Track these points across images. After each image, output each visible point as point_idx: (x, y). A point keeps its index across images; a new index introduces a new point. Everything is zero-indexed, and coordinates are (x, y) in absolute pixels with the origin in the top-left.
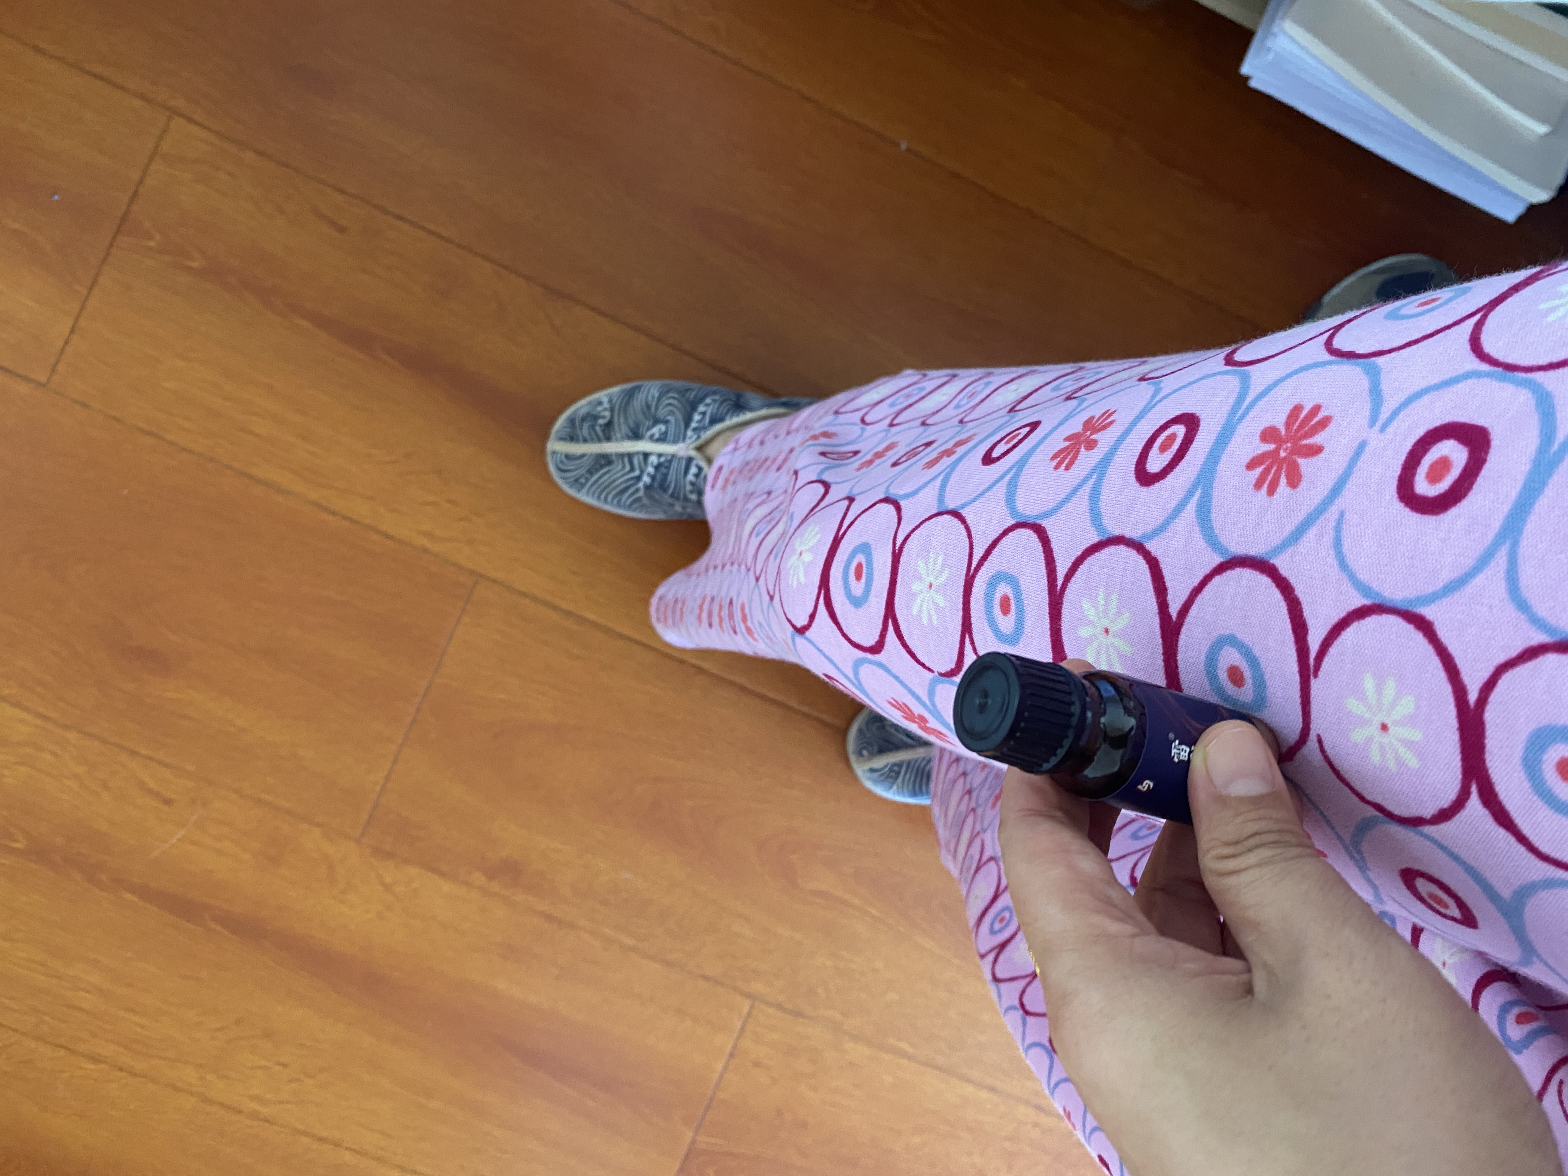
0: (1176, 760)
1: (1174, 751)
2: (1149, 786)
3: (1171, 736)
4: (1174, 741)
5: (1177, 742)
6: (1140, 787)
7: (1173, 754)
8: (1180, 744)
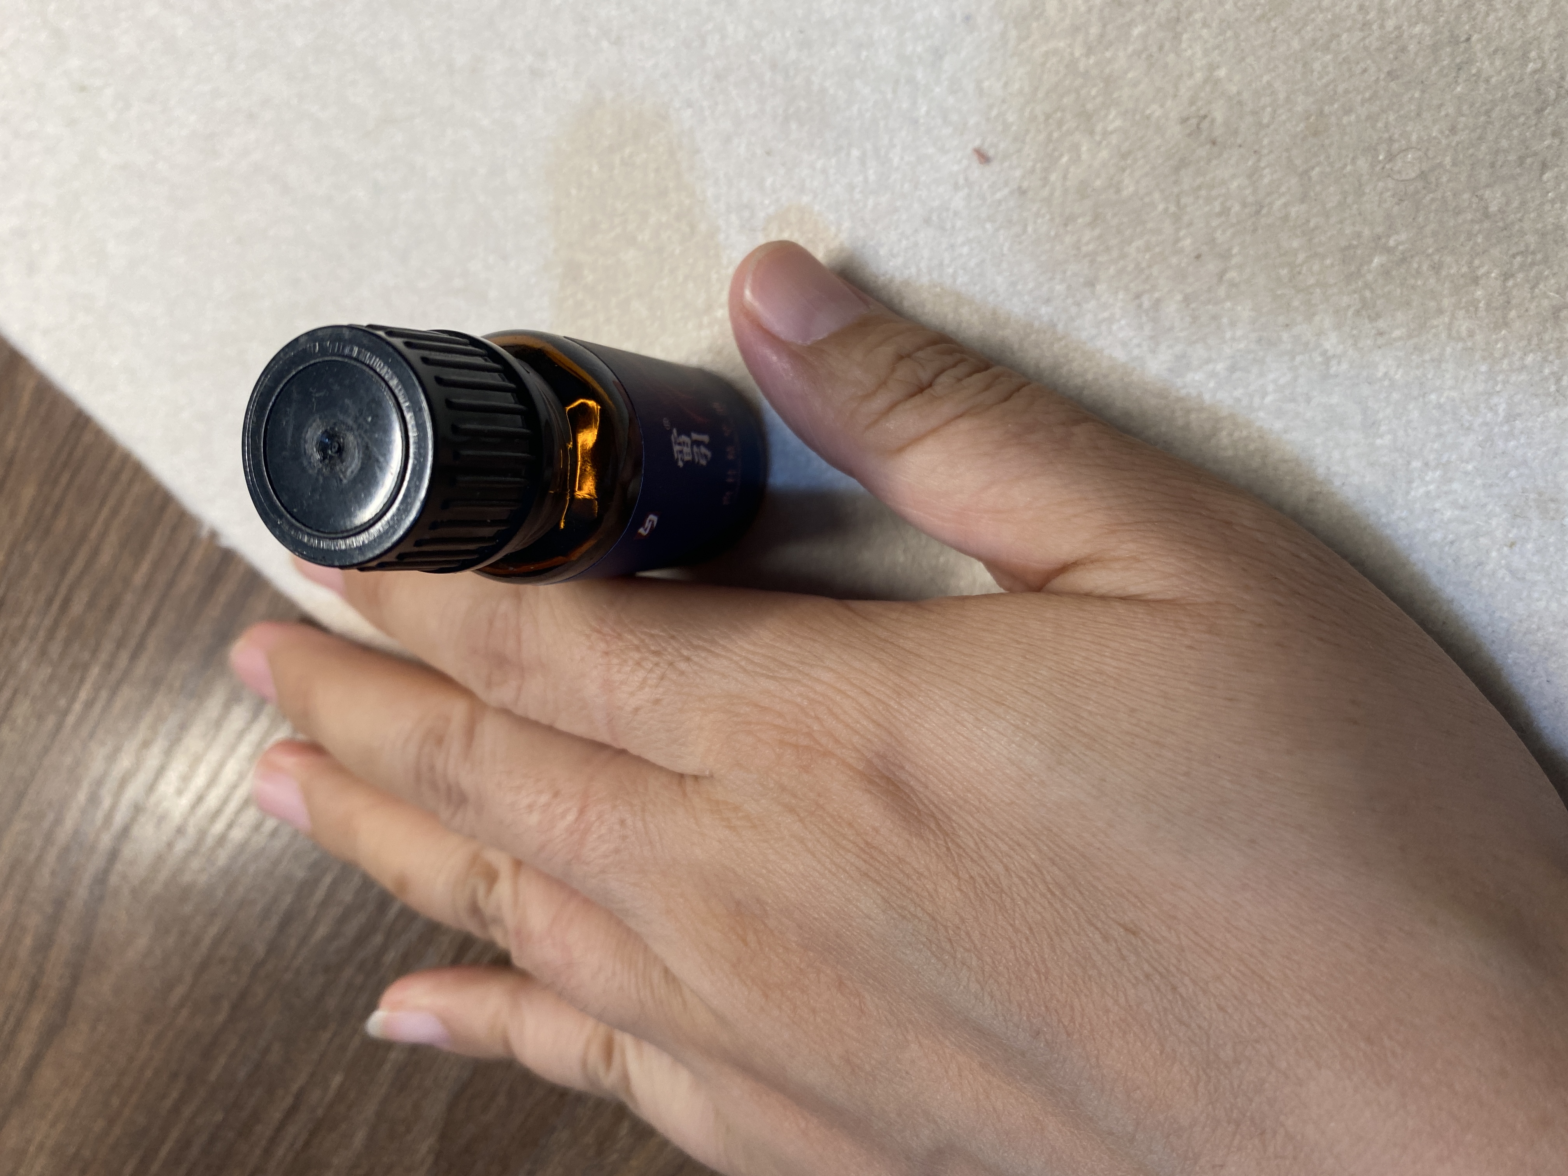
0: (681, 464)
1: (676, 448)
2: (653, 522)
3: (666, 422)
4: (671, 432)
5: (675, 431)
6: (641, 531)
7: (676, 455)
8: (679, 434)
